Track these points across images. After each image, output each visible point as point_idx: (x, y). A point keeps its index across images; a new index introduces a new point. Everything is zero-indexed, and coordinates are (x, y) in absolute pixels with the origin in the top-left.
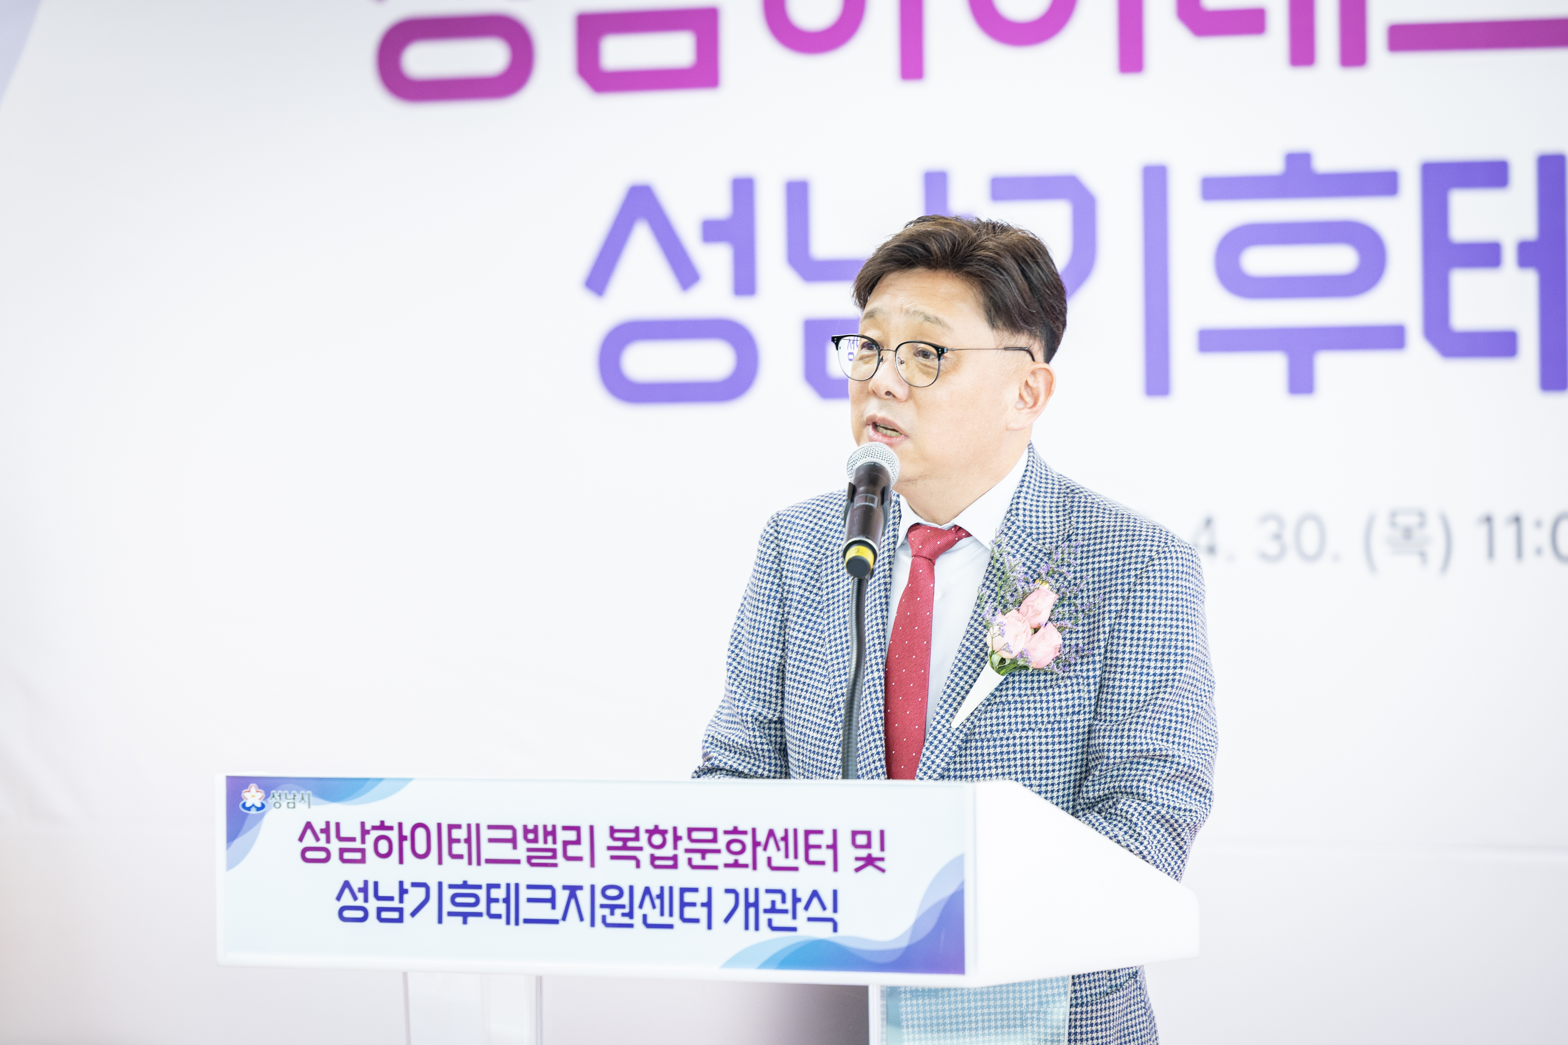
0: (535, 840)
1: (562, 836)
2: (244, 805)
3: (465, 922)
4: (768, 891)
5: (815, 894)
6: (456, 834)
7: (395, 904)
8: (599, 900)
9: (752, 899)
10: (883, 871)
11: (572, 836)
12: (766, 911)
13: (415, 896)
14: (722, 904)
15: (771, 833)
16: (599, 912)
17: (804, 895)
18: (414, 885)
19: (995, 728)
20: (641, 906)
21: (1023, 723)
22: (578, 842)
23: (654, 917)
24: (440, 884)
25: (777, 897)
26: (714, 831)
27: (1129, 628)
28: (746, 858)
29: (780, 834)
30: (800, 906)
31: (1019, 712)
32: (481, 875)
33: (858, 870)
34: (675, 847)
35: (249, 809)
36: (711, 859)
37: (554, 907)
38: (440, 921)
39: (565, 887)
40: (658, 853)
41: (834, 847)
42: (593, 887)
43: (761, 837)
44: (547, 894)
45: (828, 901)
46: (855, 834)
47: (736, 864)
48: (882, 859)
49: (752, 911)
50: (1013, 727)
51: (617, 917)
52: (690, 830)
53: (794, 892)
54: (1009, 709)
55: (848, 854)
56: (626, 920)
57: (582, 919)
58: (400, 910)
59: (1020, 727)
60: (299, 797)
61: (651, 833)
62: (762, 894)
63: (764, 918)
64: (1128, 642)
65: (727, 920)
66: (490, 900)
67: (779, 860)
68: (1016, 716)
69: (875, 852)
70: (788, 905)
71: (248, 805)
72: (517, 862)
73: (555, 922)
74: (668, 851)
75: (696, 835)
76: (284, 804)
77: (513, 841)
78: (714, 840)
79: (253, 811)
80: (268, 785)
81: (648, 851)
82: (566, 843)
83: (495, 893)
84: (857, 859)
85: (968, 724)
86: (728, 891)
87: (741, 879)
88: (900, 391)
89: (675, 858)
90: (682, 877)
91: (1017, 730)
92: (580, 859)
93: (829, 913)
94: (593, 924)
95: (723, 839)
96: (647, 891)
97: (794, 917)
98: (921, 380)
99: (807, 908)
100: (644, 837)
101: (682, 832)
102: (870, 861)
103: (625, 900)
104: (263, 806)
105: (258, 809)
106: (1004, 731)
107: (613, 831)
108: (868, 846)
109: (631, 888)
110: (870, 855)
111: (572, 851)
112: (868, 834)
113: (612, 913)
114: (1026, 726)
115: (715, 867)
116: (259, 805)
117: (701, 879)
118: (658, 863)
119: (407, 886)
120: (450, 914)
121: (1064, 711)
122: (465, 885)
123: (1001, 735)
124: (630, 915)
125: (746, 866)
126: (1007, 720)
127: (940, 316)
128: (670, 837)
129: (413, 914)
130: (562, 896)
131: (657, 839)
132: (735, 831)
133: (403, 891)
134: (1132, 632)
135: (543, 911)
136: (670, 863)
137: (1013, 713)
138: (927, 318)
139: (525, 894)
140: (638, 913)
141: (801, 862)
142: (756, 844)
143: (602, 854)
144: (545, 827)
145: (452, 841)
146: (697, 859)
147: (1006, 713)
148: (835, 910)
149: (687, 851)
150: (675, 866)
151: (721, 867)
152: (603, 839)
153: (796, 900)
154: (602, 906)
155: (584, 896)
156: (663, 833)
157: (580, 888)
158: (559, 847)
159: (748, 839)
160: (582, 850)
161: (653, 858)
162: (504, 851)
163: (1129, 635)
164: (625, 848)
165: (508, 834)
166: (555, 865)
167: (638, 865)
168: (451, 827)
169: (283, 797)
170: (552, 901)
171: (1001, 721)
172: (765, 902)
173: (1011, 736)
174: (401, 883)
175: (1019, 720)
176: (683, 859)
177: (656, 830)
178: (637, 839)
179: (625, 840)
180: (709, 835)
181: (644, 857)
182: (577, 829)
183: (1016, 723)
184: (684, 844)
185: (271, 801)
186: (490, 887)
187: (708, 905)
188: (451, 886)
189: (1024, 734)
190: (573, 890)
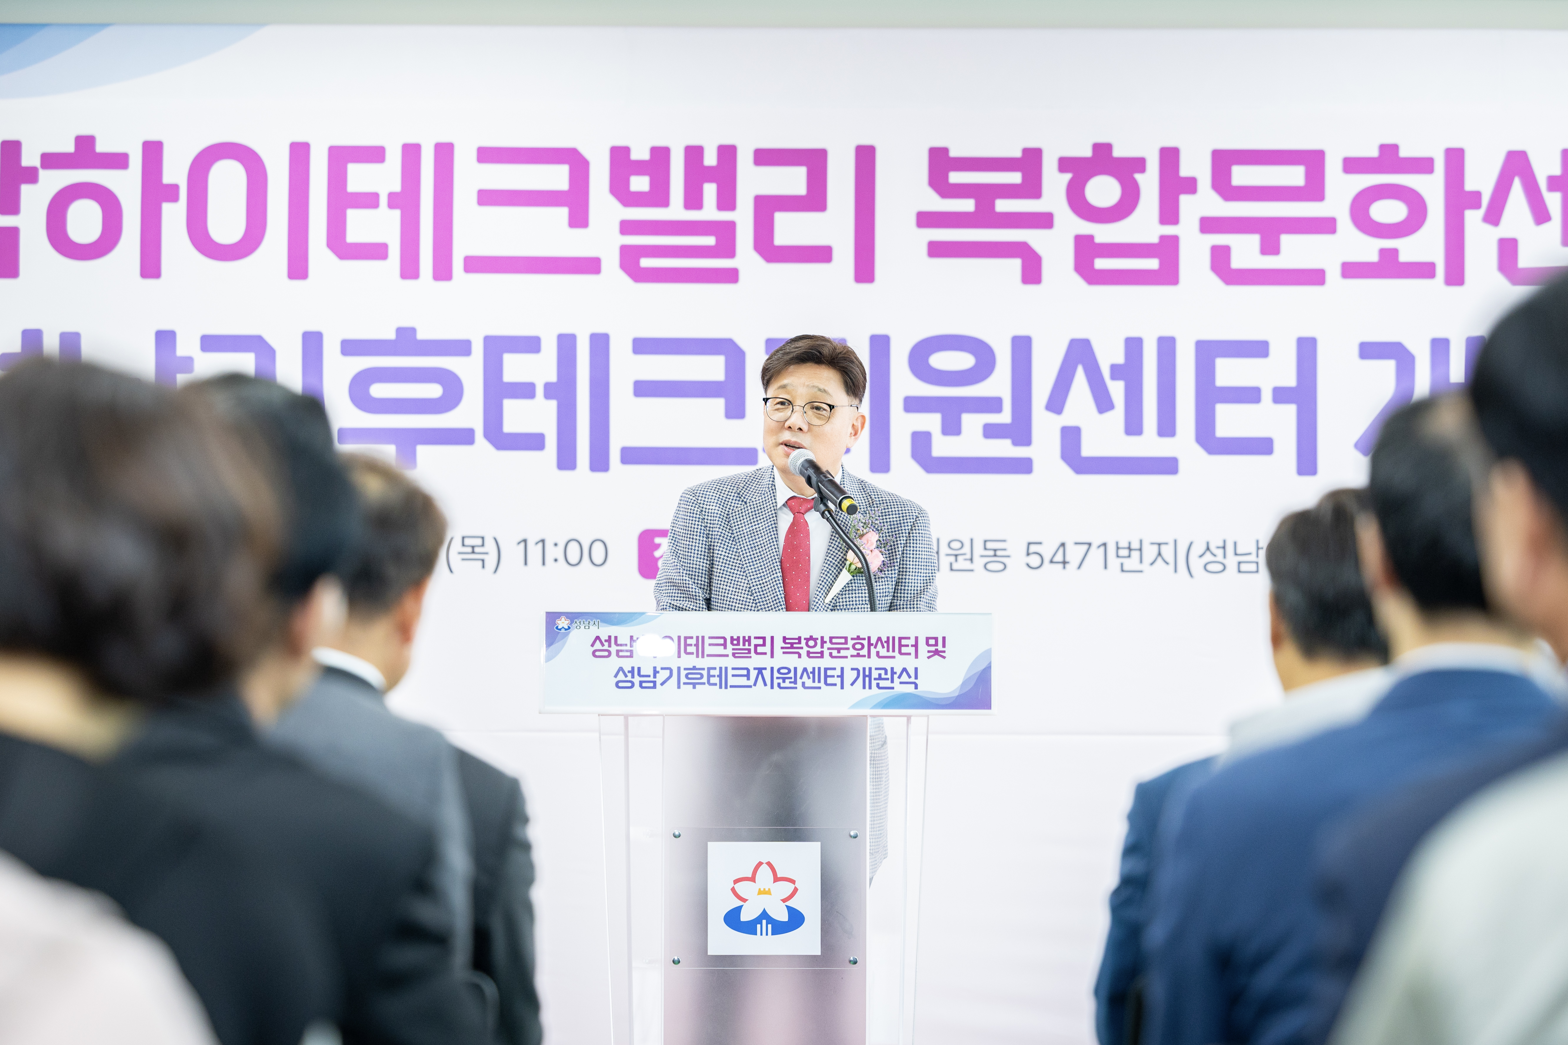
0: (738, 644)
1: (754, 642)
2: (557, 628)
3: (694, 687)
4: (876, 669)
5: (904, 670)
6: (689, 641)
7: (651, 679)
8: (776, 675)
9: (867, 673)
10: (944, 657)
11: (760, 642)
12: (875, 679)
13: (663, 675)
14: (850, 676)
15: (879, 639)
16: (776, 681)
17: (898, 670)
18: (662, 669)
19: (848, 603)
20: (801, 678)
21: (862, 601)
22: (764, 645)
23: (809, 683)
24: (679, 668)
25: (883, 672)
26: (846, 638)
27: (911, 552)
28: (864, 652)
29: (884, 639)
30: (896, 676)
31: (860, 595)
32: (703, 663)
33: (929, 657)
34: (822, 647)
35: (560, 630)
36: (843, 653)
37: (748, 679)
38: (679, 687)
39: (755, 669)
40: (811, 650)
41: (916, 646)
42: (772, 669)
43: (873, 641)
44: (745, 672)
45: (912, 674)
46: (928, 639)
47: (858, 655)
48: (944, 652)
49: (867, 679)
50: (858, 603)
51: (787, 684)
52: (831, 638)
53: (892, 669)
54: (855, 593)
55: (923, 649)
56: (792, 685)
57: (765, 684)
58: (654, 682)
59: (861, 602)
60: (592, 623)
61: (807, 640)
62: (873, 670)
63: (874, 683)
64: (911, 559)
65: (852, 684)
66: (709, 676)
67: (883, 652)
68: (859, 597)
69: (940, 648)
70: (889, 676)
71: (559, 628)
72: (727, 656)
73: (750, 687)
74: (818, 649)
75: (834, 641)
76: (582, 627)
77: (725, 645)
78: (846, 643)
79: (563, 631)
80: (573, 617)
81: (806, 649)
82: (756, 646)
83: (712, 672)
84: (929, 652)
85: (833, 601)
86: (852, 669)
87: (861, 663)
88: (805, 427)
89: (822, 653)
90: (826, 662)
91: (859, 604)
92: (765, 654)
93: (913, 679)
94: (772, 687)
95: (850, 643)
96: (805, 670)
97: (892, 682)
98: (816, 421)
99: (899, 677)
100: (803, 642)
101: (827, 639)
102: (936, 652)
103: (792, 675)
104: (569, 628)
105: (566, 630)
106: (853, 605)
107: (785, 639)
108: (936, 644)
109: (795, 669)
110: (937, 650)
111: (760, 649)
112: (936, 639)
113: (784, 682)
114: (864, 602)
115: (846, 657)
116: (567, 628)
117: (837, 663)
118: (811, 655)
119: (658, 669)
120: (684, 683)
121: (882, 595)
122: (694, 668)
123: (851, 606)
124: (795, 682)
125: (864, 656)
126: (854, 599)
127: (826, 389)
128: (819, 642)
129: (662, 684)
130: (754, 674)
131: (811, 643)
132: (858, 638)
133: (656, 672)
134: (913, 554)
135: (743, 681)
136: (819, 655)
137: (857, 595)
138: (820, 390)
139: (730, 672)
140: (799, 682)
141: (896, 654)
142: (870, 644)
143: (778, 651)
144: (744, 637)
145: (686, 645)
146: (835, 653)
147: (854, 595)
148: (916, 678)
149: (829, 649)
150: (822, 657)
151: (849, 657)
152: (779, 643)
153: (893, 673)
154: (778, 678)
155: (767, 674)
156: (815, 640)
157: (765, 669)
158: (752, 648)
159: (865, 643)
160: (767, 649)
161: (808, 653)
162: (720, 650)
163: (911, 556)
164: (792, 647)
165: (721, 641)
166: (750, 657)
167: (800, 656)
168: (686, 638)
169: (582, 623)
170: (748, 676)
171: (851, 599)
172: (875, 674)
173: (857, 607)
174: (655, 668)
175: (861, 599)
176: (826, 653)
177: (811, 638)
178: (800, 643)
179: (792, 644)
180: (843, 641)
181: (803, 652)
182: (764, 638)
183: (859, 601)
184: (828, 645)
185: (574, 625)
186: (709, 669)
187: (842, 676)
188: (685, 669)
189: (863, 606)
190: (760, 670)
